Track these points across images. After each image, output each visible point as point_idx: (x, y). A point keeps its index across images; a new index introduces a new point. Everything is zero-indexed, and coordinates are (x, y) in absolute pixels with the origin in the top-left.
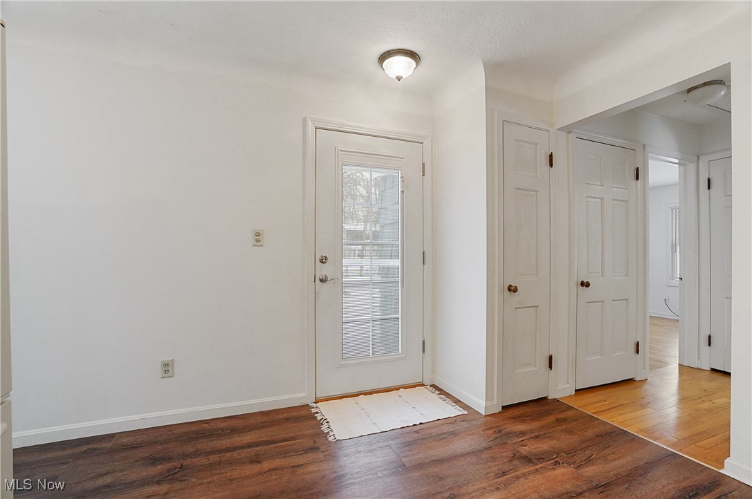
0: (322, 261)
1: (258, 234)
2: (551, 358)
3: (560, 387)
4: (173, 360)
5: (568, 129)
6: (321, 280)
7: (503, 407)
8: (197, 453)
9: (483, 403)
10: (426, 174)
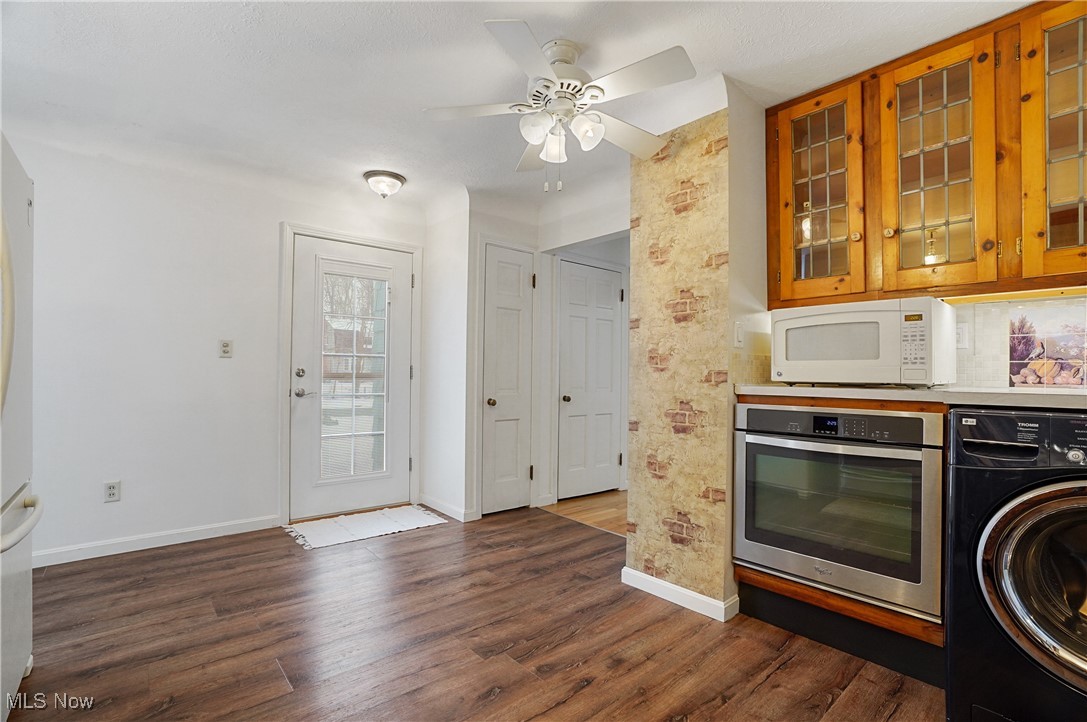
0: (298, 375)
1: (226, 345)
2: (532, 468)
3: (542, 496)
4: (120, 483)
5: (553, 252)
6: (298, 395)
7: (483, 515)
8: (158, 570)
9: (463, 511)
10: (415, 286)
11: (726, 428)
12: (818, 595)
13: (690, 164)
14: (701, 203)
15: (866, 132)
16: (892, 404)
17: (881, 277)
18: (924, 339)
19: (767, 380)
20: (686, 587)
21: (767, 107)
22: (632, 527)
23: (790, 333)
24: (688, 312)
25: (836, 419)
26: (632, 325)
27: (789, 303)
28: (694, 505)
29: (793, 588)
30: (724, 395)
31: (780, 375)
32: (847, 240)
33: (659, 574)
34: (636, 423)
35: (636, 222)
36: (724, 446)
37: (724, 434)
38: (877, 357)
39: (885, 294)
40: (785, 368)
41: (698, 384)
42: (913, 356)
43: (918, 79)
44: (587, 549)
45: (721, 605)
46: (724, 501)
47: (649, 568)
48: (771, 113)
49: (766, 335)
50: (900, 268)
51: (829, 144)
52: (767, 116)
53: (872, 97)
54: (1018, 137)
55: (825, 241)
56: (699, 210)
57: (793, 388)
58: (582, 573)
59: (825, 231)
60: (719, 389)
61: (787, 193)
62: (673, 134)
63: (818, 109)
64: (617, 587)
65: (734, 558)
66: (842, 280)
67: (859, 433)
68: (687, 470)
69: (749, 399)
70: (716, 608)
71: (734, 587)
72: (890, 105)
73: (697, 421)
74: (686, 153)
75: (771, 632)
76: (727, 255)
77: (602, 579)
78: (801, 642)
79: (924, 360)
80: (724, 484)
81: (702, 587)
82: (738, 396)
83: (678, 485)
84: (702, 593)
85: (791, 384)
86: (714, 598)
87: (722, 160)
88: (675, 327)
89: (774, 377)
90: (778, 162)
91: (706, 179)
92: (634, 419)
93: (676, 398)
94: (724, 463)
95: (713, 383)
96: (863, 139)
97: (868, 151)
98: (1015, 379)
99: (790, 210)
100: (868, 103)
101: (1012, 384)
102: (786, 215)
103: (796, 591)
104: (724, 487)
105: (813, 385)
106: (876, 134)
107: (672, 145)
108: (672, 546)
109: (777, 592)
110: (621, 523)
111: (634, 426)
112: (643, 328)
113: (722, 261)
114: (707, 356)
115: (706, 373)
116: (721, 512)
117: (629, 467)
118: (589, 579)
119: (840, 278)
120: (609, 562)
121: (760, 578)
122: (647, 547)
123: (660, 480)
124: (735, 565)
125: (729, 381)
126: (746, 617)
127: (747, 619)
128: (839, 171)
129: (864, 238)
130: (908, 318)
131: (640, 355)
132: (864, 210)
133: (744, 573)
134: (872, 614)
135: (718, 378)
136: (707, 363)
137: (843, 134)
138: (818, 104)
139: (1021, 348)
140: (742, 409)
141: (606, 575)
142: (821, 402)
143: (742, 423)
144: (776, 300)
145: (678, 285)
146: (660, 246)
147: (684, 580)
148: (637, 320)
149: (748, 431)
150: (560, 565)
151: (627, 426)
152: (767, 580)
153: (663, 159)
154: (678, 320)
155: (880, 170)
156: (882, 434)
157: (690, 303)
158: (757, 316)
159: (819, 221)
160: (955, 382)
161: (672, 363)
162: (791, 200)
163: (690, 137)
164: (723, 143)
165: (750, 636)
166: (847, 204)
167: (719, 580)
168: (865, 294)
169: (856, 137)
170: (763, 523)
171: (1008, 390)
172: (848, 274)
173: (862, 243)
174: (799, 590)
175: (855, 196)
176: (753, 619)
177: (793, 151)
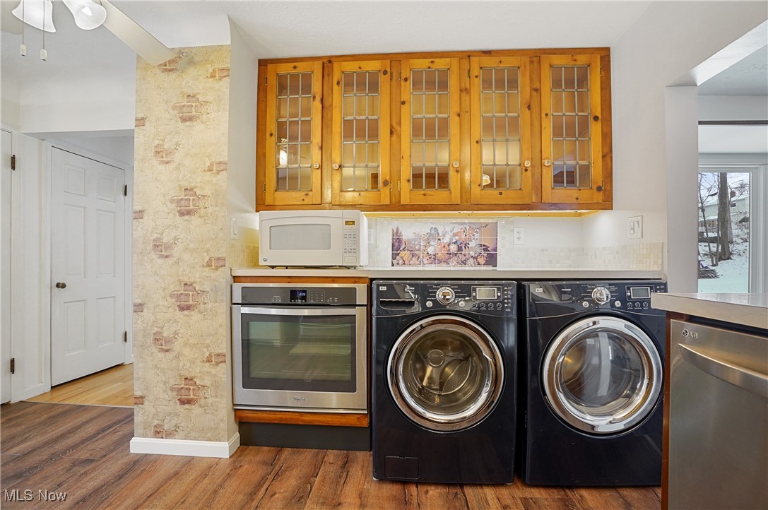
2: (13, 361)
11: (224, 304)
12: (295, 416)
13: (194, 81)
14: (204, 117)
15: (324, 98)
16: (339, 279)
17: (330, 195)
18: (355, 237)
19: (256, 264)
20: (195, 439)
21: (260, 58)
22: (140, 400)
23: (272, 228)
24: (191, 207)
25: (305, 292)
26: (135, 215)
27: (271, 207)
28: (200, 371)
29: (279, 416)
30: (223, 277)
31: (265, 260)
32: (311, 167)
33: (169, 435)
34: (141, 305)
35: (141, 122)
36: (223, 319)
37: (223, 308)
38: (330, 248)
39: (333, 206)
40: (269, 255)
41: (199, 268)
42: (350, 248)
43: (354, 72)
44: (90, 430)
45: (225, 445)
46: (225, 362)
47: (158, 433)
48: (263, 64)
49: (255, 230)
50: (342, 191)
51: (301, 99)
52: (259, 65)
53: (329, 75)
54: (400, 123)
55: (297, 166)
56: (203, 123)
57: (274, 270)
58: (83, 457)
59: (296, 159)
60: (218, 273)
61: (272, 127)
62: (181, 52)
63: (294, 72)
64: (125, 460)
65: (234, 405)
66: (307, 195)
67: (320, 300)
68: (192, 341)
69: (243, 279)
70: (221, 448)
71: (236, 427)
72: (338, 83)
73: (200, 299)
74: (192, 71)
75: (265, 453)
76: (226, 163)
77: (108, 457)
78: (287, 452)
79: (355, 250)
80: (224, 349)
81: (209, 435)
82: (234, 277)
83: (184, 355)
84: (209, 440)
85: (273, 267)
86: (220, 441)
87: (224, 86)
88: (179, 220)
89: (261, 262)
90: (266, 102)
91: (210, 98)
92: (138, 301)
93: (180, 281)
94: (224, 332)
95: (213, 267)
96: (322, 100)
97: (325, 110)
98: (395, 262)
99: (274, 139)
100: (326, 78)
101: (393, 265)
102: (271, 142)
103: (281, 418)
104: (225, 351)
105: (287, 267)
106: (330, 100)
107: (178, 62)
108: (180, 408)
109: (268, 422)
110: (127, 395)
111: (139, 308)
112: (147, 220)
113: (222, 168)
114: (208, 246)
115: (207, 259)
116: (223, 372)
117: (134, 345)
118: (91, 461)
119: (305, 193)
120: (115, 437)
121: (254, 415)
122: (156, 415)
123: (167, 353)
124: (235, 410)
125: (226, 265)
126: (245, 447)
127: (246, 449)
128: (307, 119)
129: (321, 167)
130: (347, 223)
131: (144, 243)
132: (321, 148)
133: (243, 415)
134: (330, 419)
135: (219, 263)
136: (208, 251)
137: (310, 93)
138: (295, 67)
139: (396, 244)
140: (238, 287)
141: (112, 451)
142: (295, 280)
143: (238, 299)
144: (261, 205)
145: (182, 183)
146: (166, 147)
147: (193, 434)
148: (141, 212)
149: (243, 304)
150: (53, 458)
151: (131, 308)
152: (260, 415)
153: (170, 70)
154: (182, 214)
155: (332, 124)
156: (333, 299)
157: (193, 200)
158: (248, 215)
159: (292, 151)
160: (367, 264)
161: (176, 252)
162: (275, 133)
163: (197, 59)
164: (225, 72)
165: (250, 462)
166: (311, 142)
167: (223, 426)
168: (320, 205)
169: (318, 98)
170: (256, 373)
171: (391, 268)
172: (311, 190)
173: (320, 170)
174: (283, 416)
175: (316, 138)
176: (251, 447)
177: (277, 97)
